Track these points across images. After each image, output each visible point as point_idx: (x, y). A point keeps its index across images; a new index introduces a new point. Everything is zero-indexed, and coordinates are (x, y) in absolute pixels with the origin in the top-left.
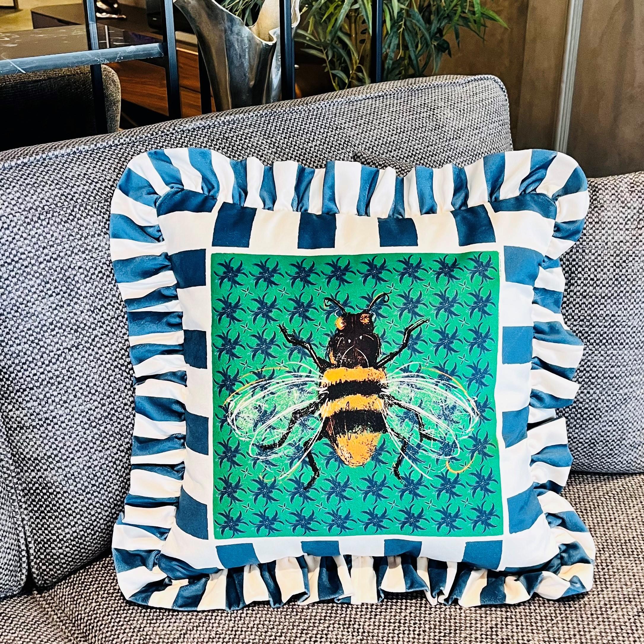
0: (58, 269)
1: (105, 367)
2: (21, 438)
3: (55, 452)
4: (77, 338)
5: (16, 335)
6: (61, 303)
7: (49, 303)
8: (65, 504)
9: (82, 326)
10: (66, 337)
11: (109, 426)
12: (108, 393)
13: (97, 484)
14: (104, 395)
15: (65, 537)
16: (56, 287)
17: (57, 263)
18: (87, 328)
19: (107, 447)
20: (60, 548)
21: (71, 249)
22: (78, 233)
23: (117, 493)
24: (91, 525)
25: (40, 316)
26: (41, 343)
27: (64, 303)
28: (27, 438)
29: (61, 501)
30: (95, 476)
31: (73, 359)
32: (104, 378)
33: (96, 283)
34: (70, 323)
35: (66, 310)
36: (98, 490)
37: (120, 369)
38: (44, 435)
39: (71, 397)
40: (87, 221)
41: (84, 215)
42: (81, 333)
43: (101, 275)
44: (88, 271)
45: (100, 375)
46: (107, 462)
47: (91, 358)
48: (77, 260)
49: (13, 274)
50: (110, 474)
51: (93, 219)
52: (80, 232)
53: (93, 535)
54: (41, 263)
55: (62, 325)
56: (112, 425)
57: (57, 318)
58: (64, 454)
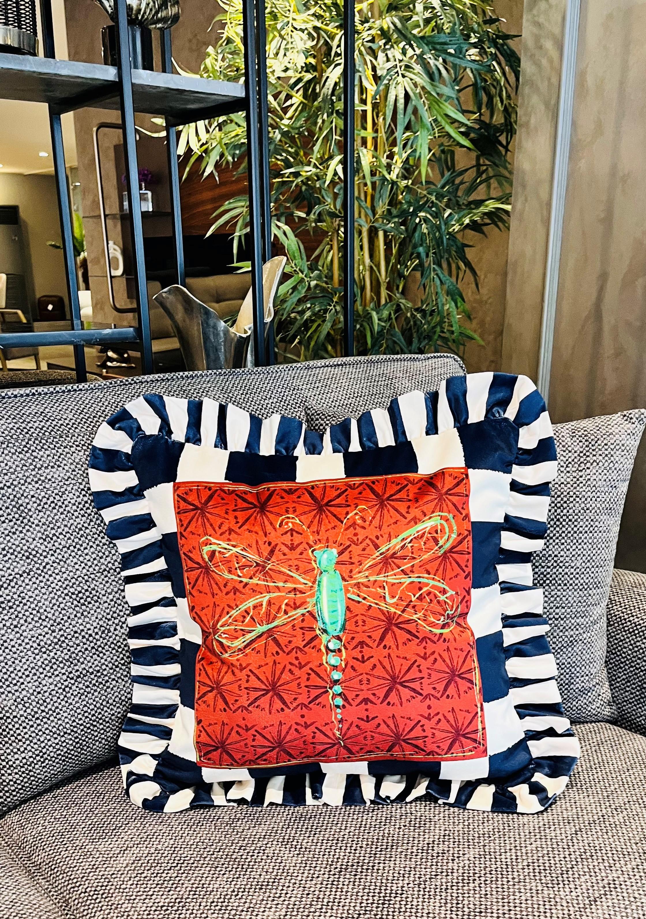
0: (12, 497)
1: (56, 594)
4: (29, 564)
6: (14, 530)
8: (14, 729)
9: (34, 553)
10: (18, 563)
11: (59, 653)
12: (58, 620)
13: (47, 710)
14: (55, 621)
15: (14, 763)
16: (9, 514)
17: (10, 490)
18: (38, 555)
19: (56, 673)
20: (10, 774)
21: (24, 478)
22: (31, 464)
23: (67, 720)
24: (41, 752)
27: (17, 530)
29: (10, 726)
30: (45, 701)
31: (24, 585)
32: (54, 604)
33: (48, 513)
34: (22, 549)
35: (19, 536)
36: (48, 716)
37: (71, 597)
39: (22, 621)
40: (41, 453)
41: (39, 447)
42: (32, 560)
43: (53, 505)
44: (41, 501)
45: (50, 602)
47: (42, 584)
48: (31, 489)
50: (59, 701)
51: (48, 452)
52: (34, 463)
53: (43, 763)
55: (14, 551)
56: (62, 652)
57: (10, 544)
58: (14, 679)
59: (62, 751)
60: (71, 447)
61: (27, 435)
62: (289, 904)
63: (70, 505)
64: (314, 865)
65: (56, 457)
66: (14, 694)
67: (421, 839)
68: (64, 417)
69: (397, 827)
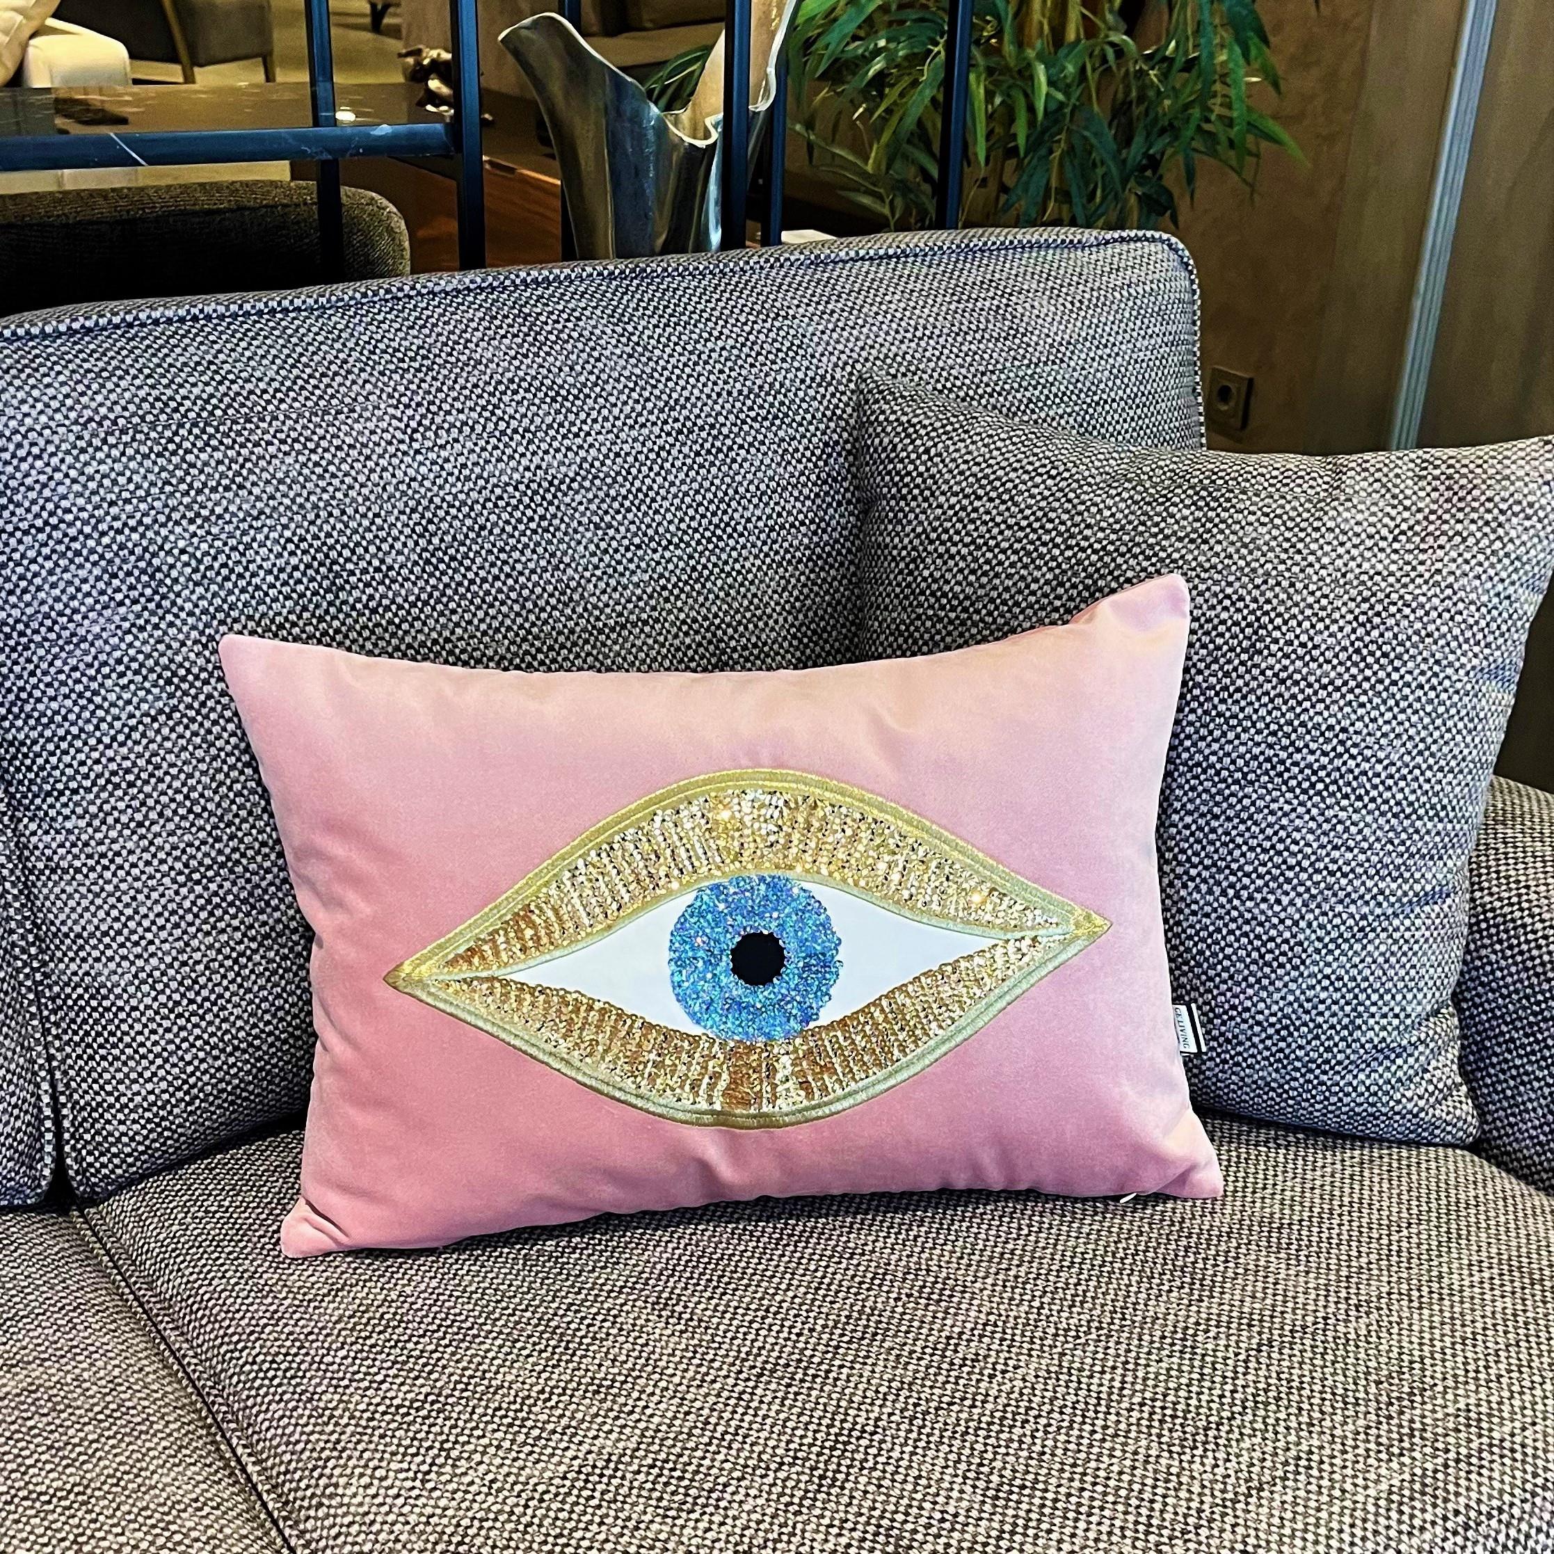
0: (138, 550)
1: (224, 762)
2: (51, 891)
3: (117, 926)
4: (171, 696)
5: (48, 679)
6: (141, 622)
7: (117, 618)
8: (132, 1033)
9: (182, 672)
10: (148, 692)
11: (227, 885)
12: (228, 817)
13: (199, 999)
14: (221, 819)
15: (131, 1100)
16: (131, 588)
17: (135, 536)
18: (190, 678)
19: (221, 925)
20: (121, 1122)
21: (167, 511)
22: (182, 480)
23: (239, 1023)
24: (185, 1082)
25: (97, 643)
26: (98, 700)
27: (147, 622)
28: (63, 891)
30: (195, 982)
31: (159, 739)
32: (221, 784)
33: (214, 588)
34: (157, 663)
35: (151, 636)
36: (201, 1012)
38: (96, 889)
39: (153, 815)
40: (204, 456)
41: (200, 444)
42: (178, 687)
43: (225, 572)
44: (200, 562)
45: (213, 778)
46: (220, 957)
47: (198, 740)
48: (179, 536)
49: (46, 551)
51: (218, 455)
52: (188, 479)
53: (188, 1104)
54: (103, 534)
55: (142, 665)
56: (234, 883)
57: (132, 652)
58: (135, 932)
59: (228, 1083)
60: (269, 443)
61: (177, 416)
62: (647, 1429)
63: (262, 573)
64: (709, 1357)
65: (235, 467)
66: (132, 963)
67: (936, 1327)
68: (258, 374)
69: (894, 1295)
